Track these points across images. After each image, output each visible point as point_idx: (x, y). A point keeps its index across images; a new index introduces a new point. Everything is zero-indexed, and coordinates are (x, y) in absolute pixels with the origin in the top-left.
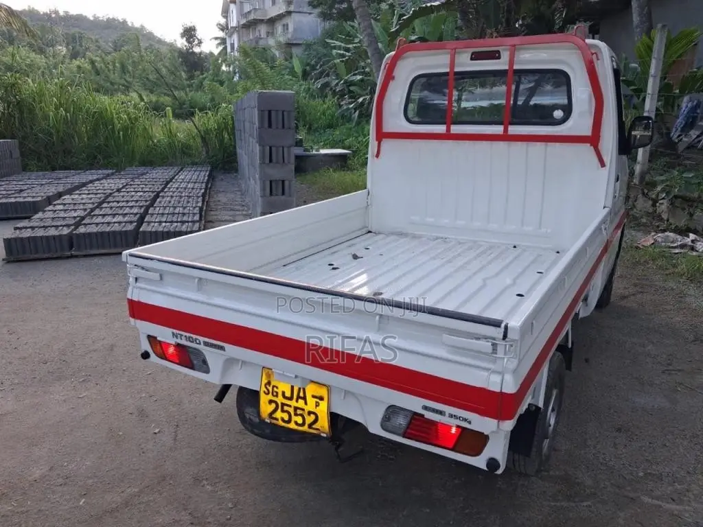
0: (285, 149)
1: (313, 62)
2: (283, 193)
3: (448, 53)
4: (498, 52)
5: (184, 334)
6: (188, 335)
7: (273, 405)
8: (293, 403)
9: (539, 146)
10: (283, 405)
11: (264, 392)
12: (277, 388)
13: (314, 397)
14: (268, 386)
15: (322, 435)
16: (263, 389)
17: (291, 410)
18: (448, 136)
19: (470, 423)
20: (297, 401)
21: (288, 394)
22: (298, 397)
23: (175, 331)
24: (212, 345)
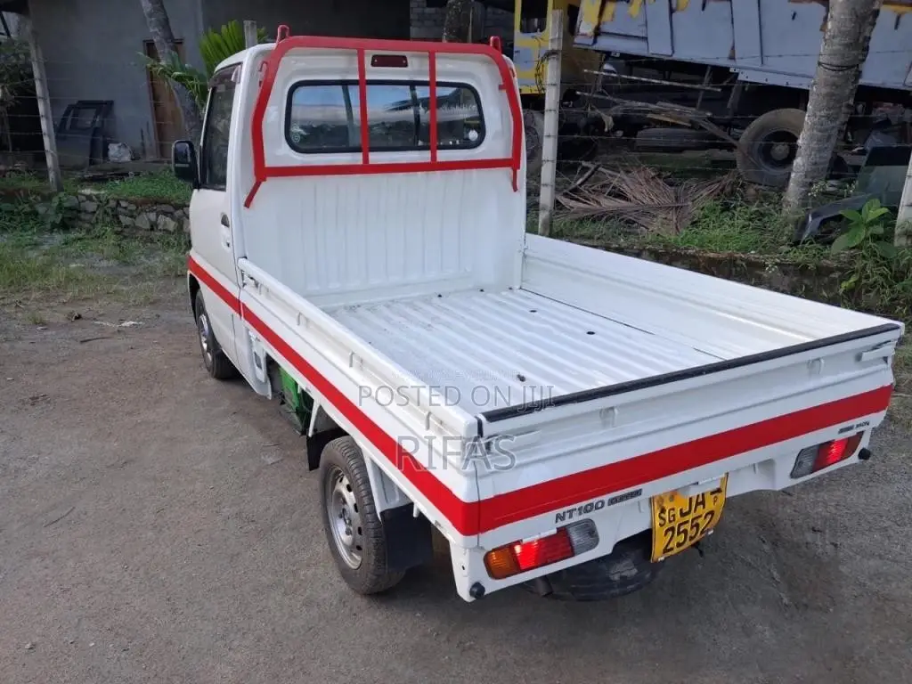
4: (404, 58)
5: (577, 506)
6: (584, 504)
7: (670, 534)
11: (660, 525)
13: (712, 493)
14: (663, 515)
15: (710, 533)
16: (658, 521)
17: (688, 526)
18: (367, 169)
20: (695, 510)
21: (686, 509)
22: (697, 504)
23: (560, 511)
24: (622, 498)
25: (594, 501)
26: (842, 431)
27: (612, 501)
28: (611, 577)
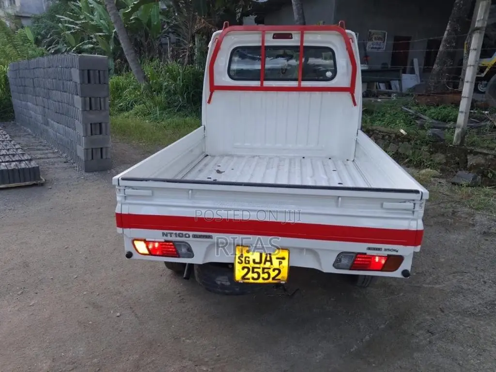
0: (102, 100)
1: (43, 32)
2: (101, 133)
3: (258, 34)
4: (291, 34)
5: (174, 232)
6: (178, 232)
7: (246, 270)
8: (262, 265)
9: (317, 94)
10: (253, 268)
11: (239, 262)
12: (249, 258)
13: (278, 258)
14: (241, 258)
15: (282, 282)
16: (237, 260)
17: (260, 271)
18: (262, 88)
19: (397, 251)
20: (265, 263)
21: (258, 260)
22: (266, 261)
23: (165, 231)
24: (200, 237)
25: (184, 232)
26: (369, 249)
27: (195, 236)
28: (217, 282)
